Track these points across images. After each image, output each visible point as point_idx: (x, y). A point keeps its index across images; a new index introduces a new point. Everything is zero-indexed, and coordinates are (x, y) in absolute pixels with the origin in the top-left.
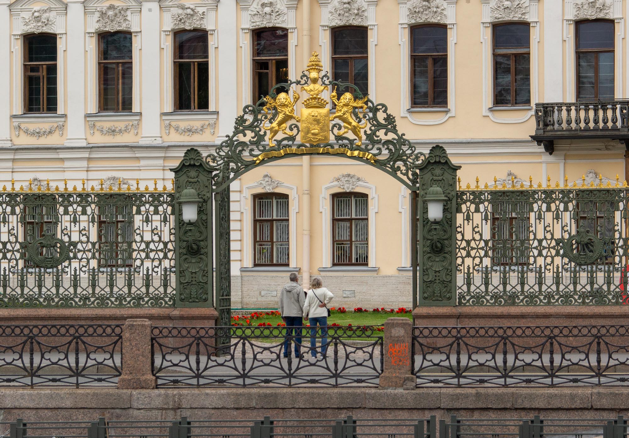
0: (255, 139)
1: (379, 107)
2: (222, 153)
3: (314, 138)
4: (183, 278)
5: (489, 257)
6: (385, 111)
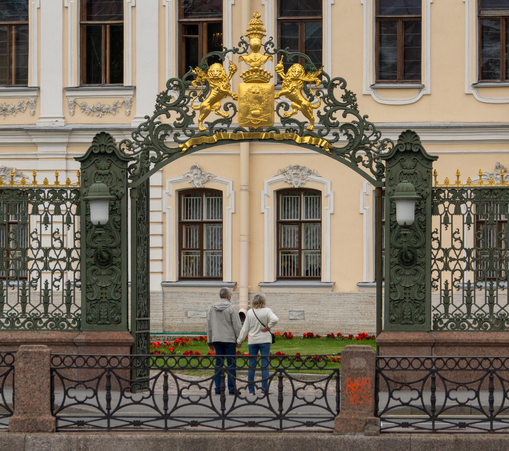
0: (181, 122)
1: (336, 82)
2: (140, 139)
3: (254, 121)
4: (91, 294)
5: (472, 270)
6: (343, 87)
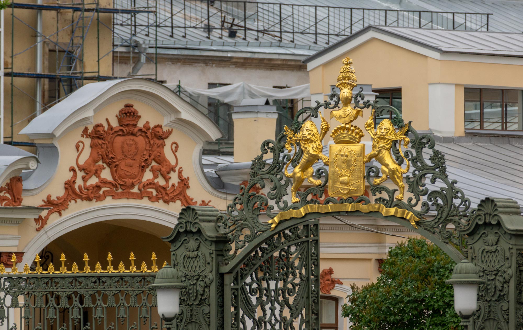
0: (274, 192)
1: (424, 141)
2: (235, 213)
3: (343, 189)
6: (432, 147)
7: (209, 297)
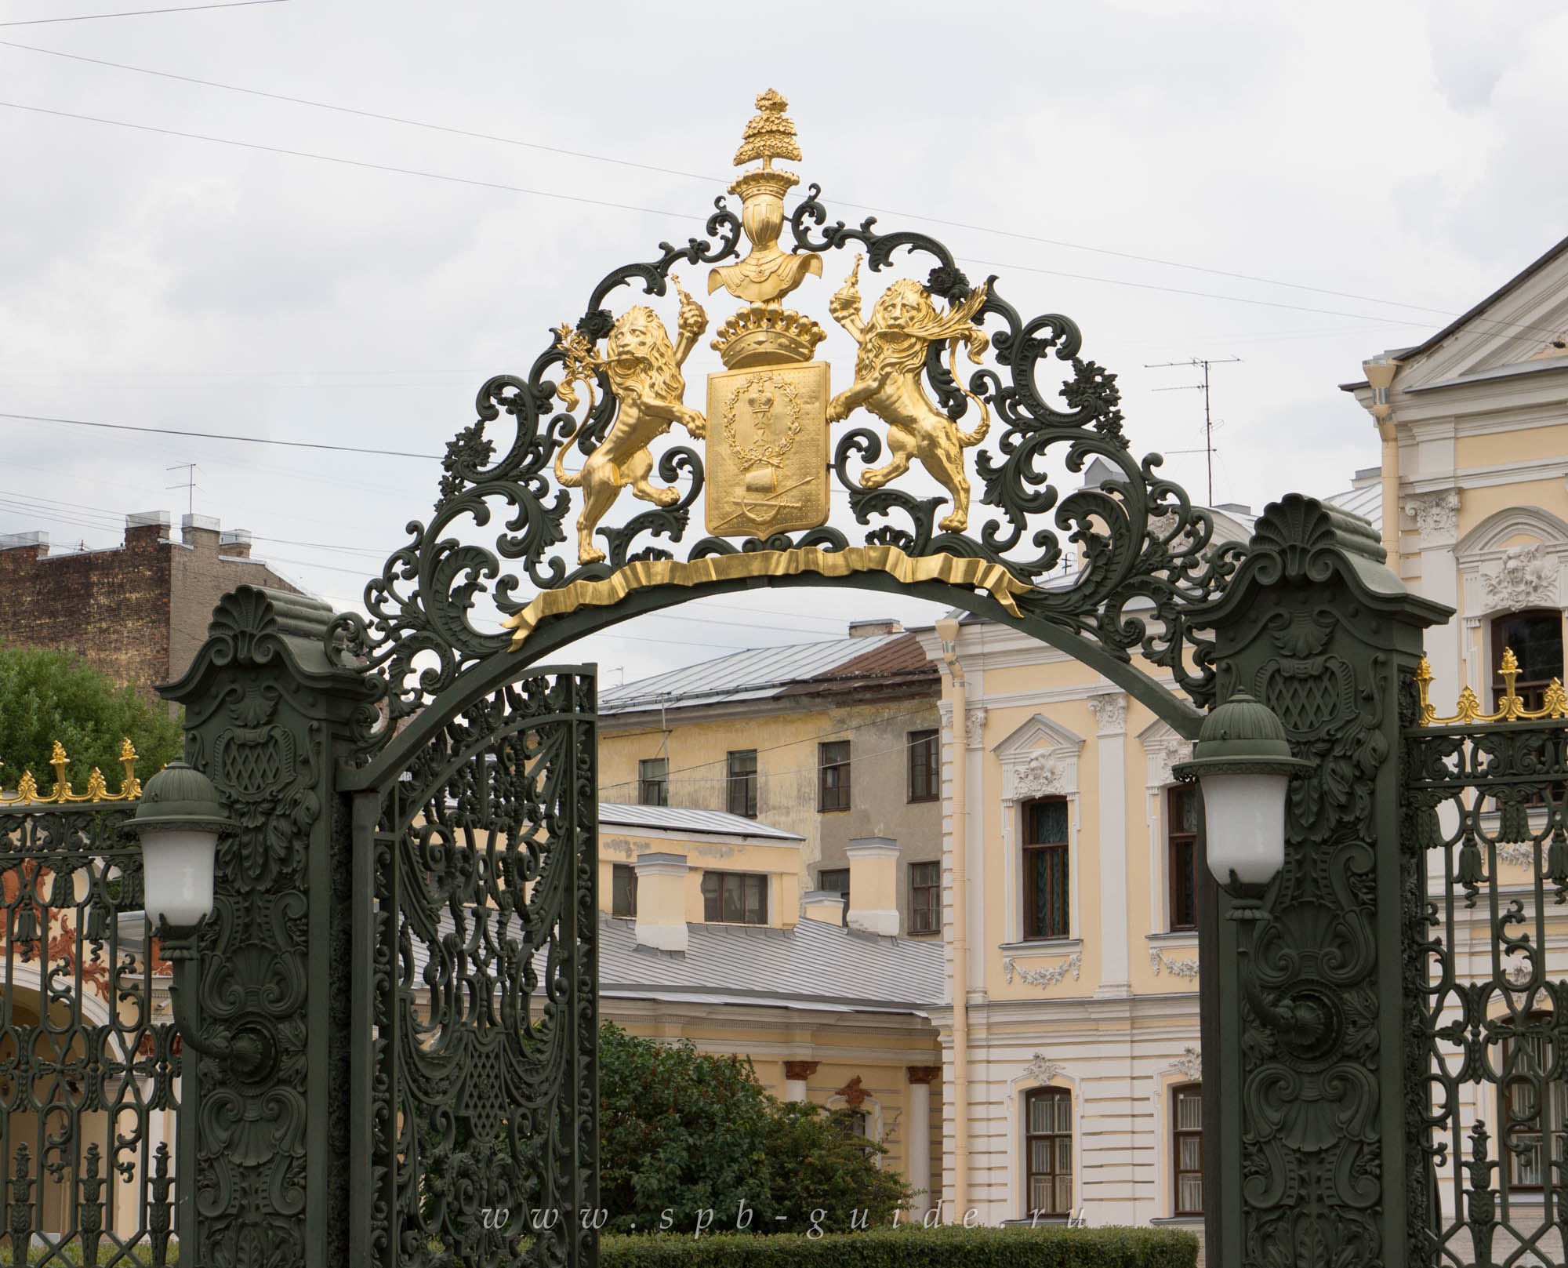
0: (520, 534)
1: (1045, 333)
2: (391, 608)
3: (757, 509)
6: (1069, 352)
7: (306, 868)
